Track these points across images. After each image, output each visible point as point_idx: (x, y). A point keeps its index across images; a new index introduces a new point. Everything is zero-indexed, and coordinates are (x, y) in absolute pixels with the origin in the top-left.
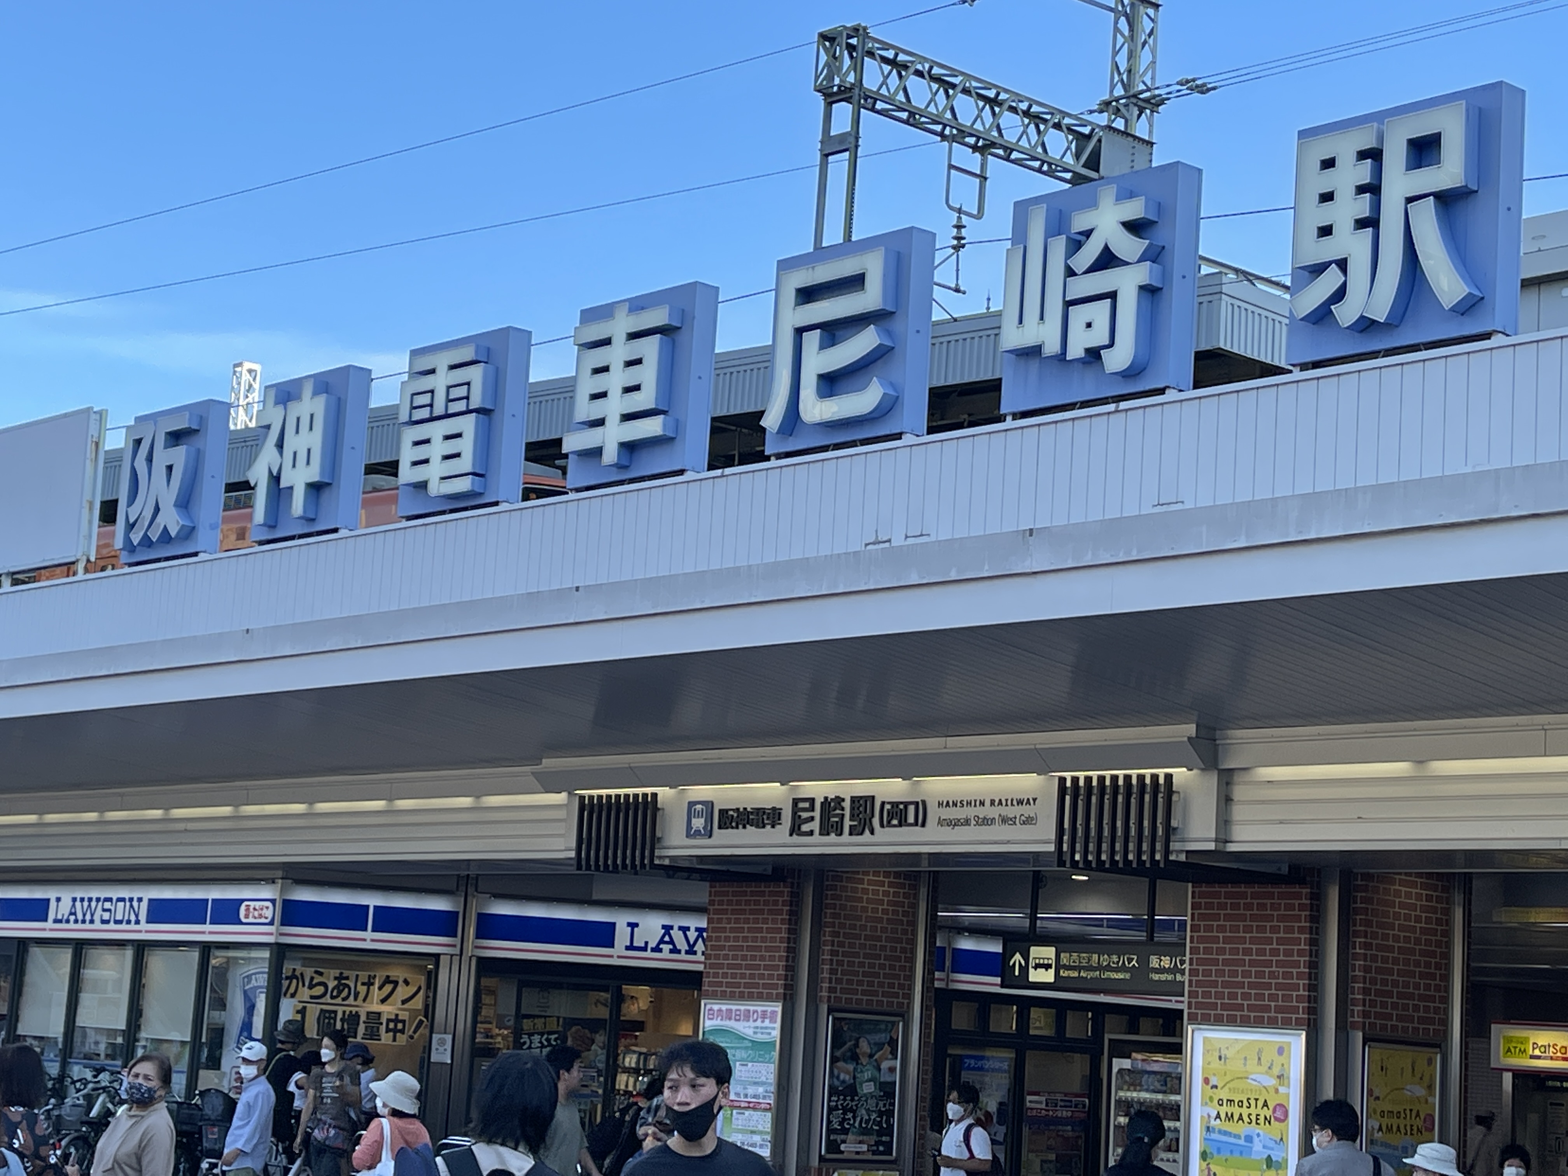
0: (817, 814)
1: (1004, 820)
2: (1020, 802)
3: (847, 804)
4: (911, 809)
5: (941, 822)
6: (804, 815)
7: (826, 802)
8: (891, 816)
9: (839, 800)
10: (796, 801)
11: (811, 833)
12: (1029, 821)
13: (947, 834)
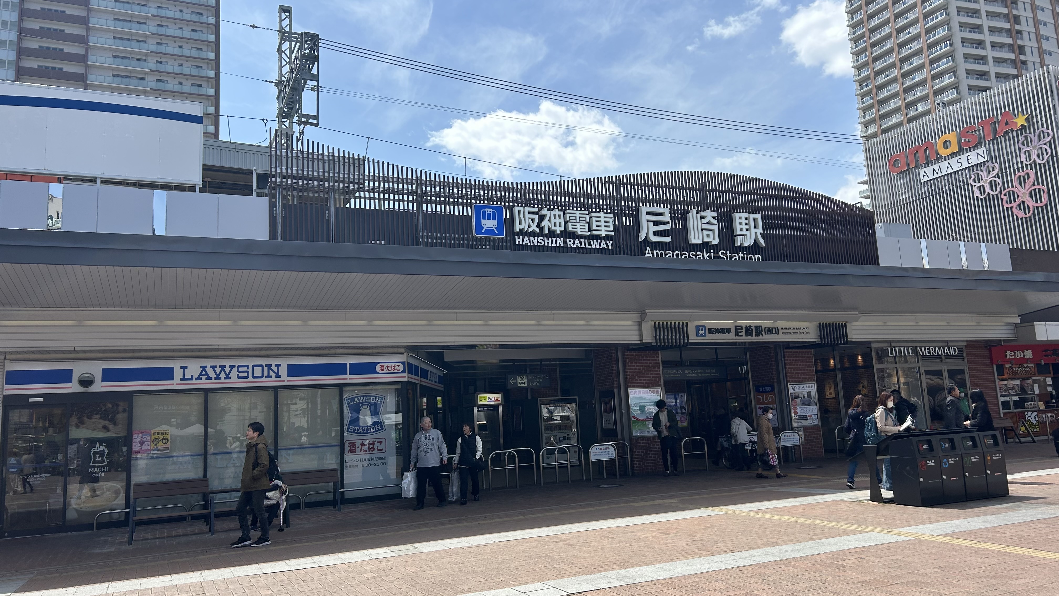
0: (744, 330)
1: (801, 333)
2: (804, 329)
3: (753, 328)
4: (774, 330)
5: (783, 333)
6: (739, 331)
7: (746, 327)
8: (768, 331)
9: (750, 327)
10: (736, 327)
11: (742, 336)
12: (807, 333)
13: (785, 336)
